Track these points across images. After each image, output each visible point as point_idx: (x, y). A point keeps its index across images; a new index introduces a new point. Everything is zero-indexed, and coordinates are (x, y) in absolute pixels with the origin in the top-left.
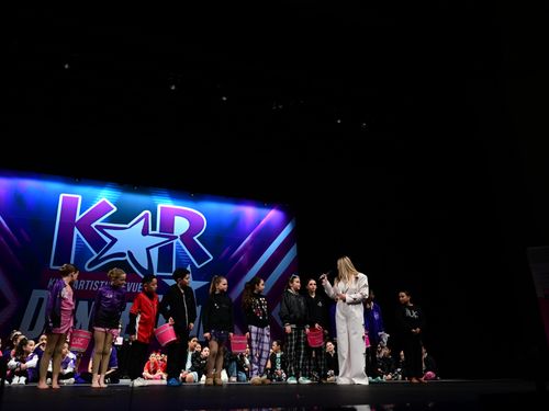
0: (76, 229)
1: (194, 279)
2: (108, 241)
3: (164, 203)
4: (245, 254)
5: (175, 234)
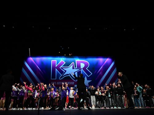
0: (56, 69)
1: (87, 80)
2: (64, 71)
4: (101, 72)
5: (81, 68)
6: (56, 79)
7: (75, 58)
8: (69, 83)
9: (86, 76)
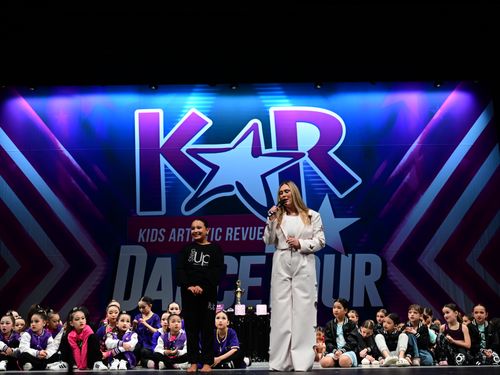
0: (162, 158)
1: (336, 216)
2: (207, 170)
3: (279, 105)
4: (413, 169)
5: (300, 150)
6: (163, 212)
7: (268, 92)
8: (236, 234)
9: (327, 196)
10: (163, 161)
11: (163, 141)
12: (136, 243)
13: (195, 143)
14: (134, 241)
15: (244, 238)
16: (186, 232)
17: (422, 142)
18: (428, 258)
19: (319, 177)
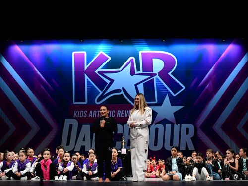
0: (86, 76)
1: (172, 104)
2: (108, 82)
3: (144, 50)
4: (211, 82)
5: (154, 72)
6: (86, 102)
7: (138, 43)
8: (122, 113)
9: (167, 95)
10: (86, 77)
11: (86, 67)
12: (73, 118)
13: (102, 69)
14: (71, 117)
15: (126, 116)
16: (97, 112)
17: (215, 68)
18: (217, 127)
19: (164, 86)
